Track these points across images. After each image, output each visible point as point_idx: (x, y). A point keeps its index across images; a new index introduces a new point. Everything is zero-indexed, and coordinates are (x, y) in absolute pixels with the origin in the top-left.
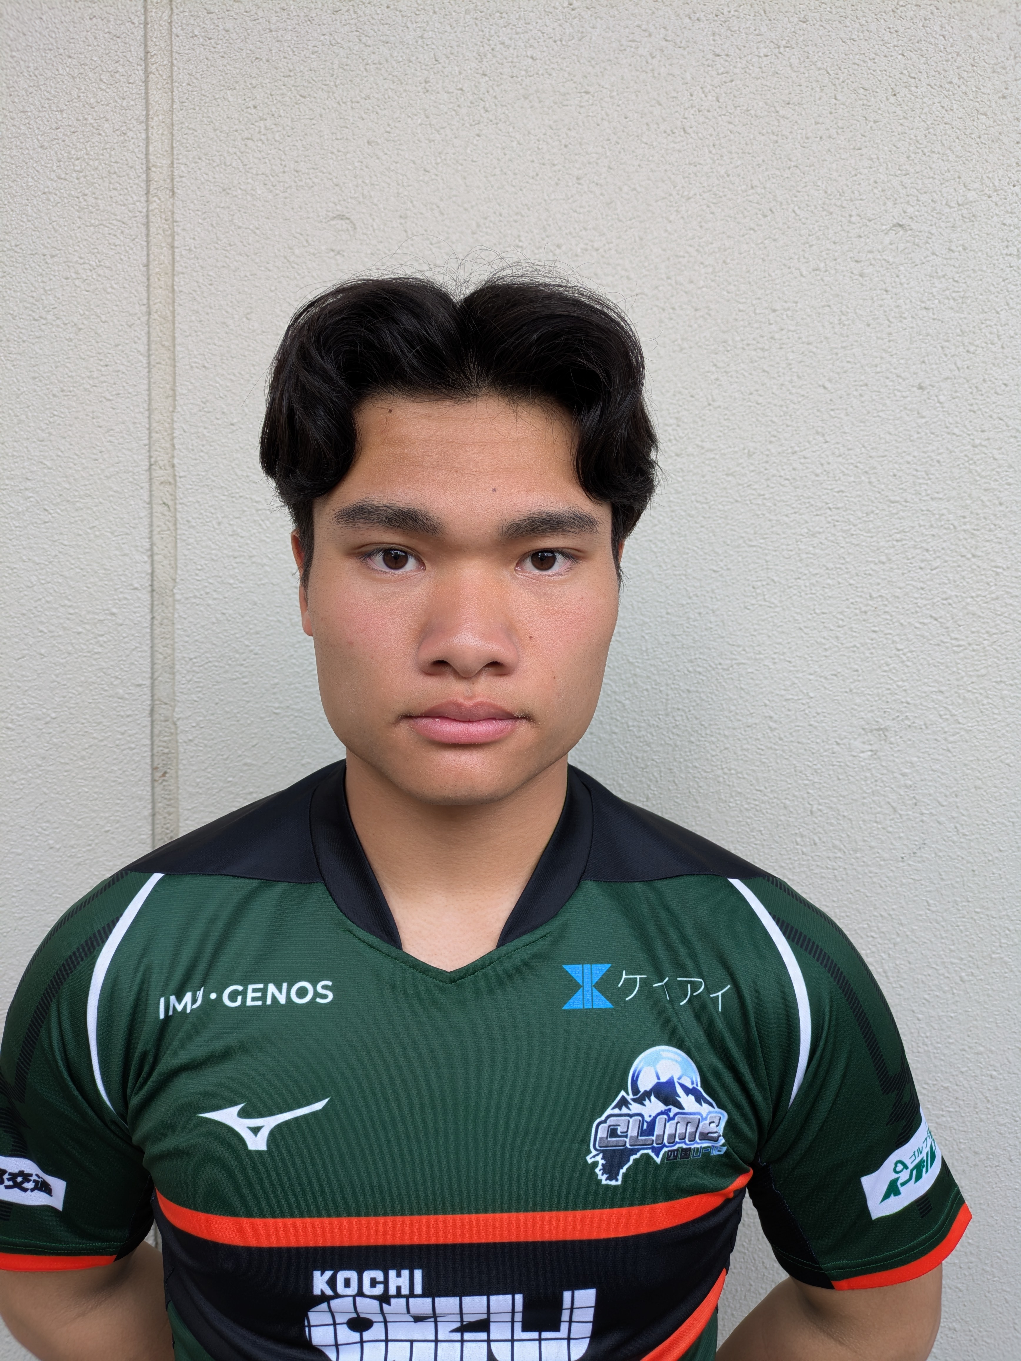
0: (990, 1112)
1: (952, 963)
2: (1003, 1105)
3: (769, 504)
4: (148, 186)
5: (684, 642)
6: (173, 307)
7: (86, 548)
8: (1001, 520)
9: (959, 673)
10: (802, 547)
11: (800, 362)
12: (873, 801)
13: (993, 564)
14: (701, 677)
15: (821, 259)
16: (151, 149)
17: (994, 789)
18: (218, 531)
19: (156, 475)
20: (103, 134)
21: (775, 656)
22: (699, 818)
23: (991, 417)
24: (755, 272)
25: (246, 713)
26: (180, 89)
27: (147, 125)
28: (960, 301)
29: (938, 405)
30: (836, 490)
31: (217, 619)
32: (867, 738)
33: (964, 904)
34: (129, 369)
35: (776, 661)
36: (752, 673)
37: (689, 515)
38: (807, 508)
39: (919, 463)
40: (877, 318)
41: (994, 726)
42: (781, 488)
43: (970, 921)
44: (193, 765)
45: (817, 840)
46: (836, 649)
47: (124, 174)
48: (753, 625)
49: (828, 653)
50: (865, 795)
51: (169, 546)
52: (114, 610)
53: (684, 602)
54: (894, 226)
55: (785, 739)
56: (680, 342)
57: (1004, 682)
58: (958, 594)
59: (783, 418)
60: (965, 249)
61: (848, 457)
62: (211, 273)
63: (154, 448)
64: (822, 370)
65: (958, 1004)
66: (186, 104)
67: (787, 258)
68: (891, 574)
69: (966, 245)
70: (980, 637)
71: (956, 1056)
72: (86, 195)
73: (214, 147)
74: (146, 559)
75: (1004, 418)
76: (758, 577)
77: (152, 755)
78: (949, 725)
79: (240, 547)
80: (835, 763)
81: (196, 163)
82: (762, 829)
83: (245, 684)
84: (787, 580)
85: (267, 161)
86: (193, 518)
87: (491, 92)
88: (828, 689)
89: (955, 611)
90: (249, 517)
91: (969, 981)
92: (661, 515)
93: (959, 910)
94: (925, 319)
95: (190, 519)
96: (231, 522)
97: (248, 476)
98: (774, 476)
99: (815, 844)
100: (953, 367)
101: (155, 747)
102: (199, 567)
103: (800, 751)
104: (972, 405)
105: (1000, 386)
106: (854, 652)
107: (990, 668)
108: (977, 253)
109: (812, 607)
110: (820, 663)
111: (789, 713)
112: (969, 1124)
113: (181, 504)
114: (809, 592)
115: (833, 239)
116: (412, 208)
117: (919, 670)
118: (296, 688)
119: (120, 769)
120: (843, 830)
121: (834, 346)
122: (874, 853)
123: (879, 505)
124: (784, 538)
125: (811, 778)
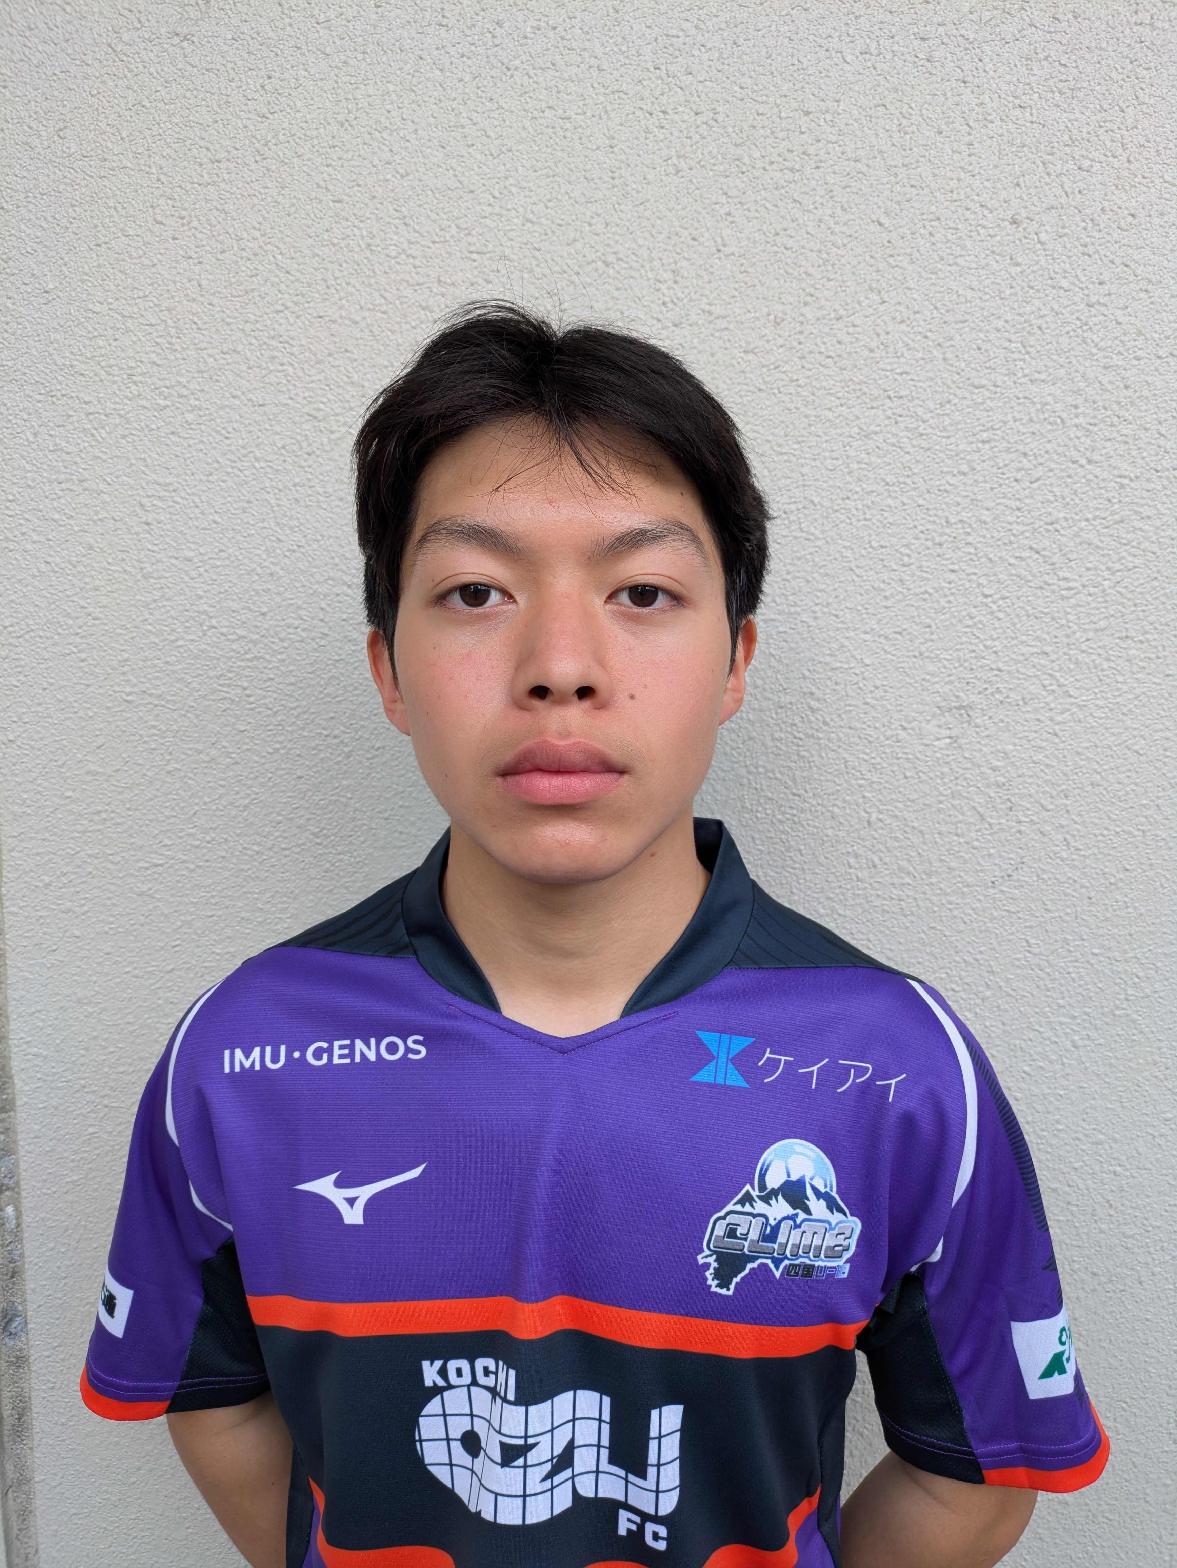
0: (1114, 1220)
1: (1061, 1024)
3: (805, 394)
8: (1127, 410)
9: (1069, 627)
10: (852, 453)
11: (845, 187)
12: (953, 806)
13: (1116, 472)
17: (1118, 787)
18: (33, 446)
21: (817, 608)
23: (1112, 262)
24: (780, 58)
25: (86, 702)
28: (1069, 93)
29: (1039, 246)
30: (898, 371)
31: (39, 571)
32: (943, 720)
33: (1077, 943)
35: (818, 615)
36: (785, 632)
38: (858, 397)
39: (1012, 331)
40: (953, 122)
41: (1118, 700)
42: (821, 369)
43: (1086, 965)
44: (16, 775)
45: (877, 861)
46: (901, 597)
48: (785, 566)
49: (889, 603)
50: (942, 798)
55: (832, 723)
56: (674, 160)
57: (1132, 638)
58: (1068, 516)
59: (823, 268)
60: (1075, 17)
61: (915, 323)
64: (876, 199)
65: (1070, 1077)
67: (824, 36)
70: (1099, 575)
71: (1068, 1148)
75: (1131, 264)
78: (1056, 698)
79: (66, 467)
80: (900, 755)
82: (802, 847)
83: (83, 660)
84: (831, 501)
88: (890, 653)
89: (1064, 539)
90: (76, 425)
91: (1085, 1046)
93: (1070, 951)
94: (1019, 122)
96: (53, 433)
97: (71, 366)
98: (811, 352)
99: (875, 867)
100: (1060, 191)
102: (11, 498)
103: (852, 739)
105: (1124, 218)
106: (925, 600)
107: (1111, 619)
108: (1093, 23)
109: (866, 539)
110: (879, 616)
111: (837, 687)
112: (1084, 1237)
114: (862, 517)
117: (1014, 624)
118: (155, 666)
120: (912, 846)
121: (893, 163)
122: (955, 877)
123: (958, 392)
124: (827, 441)
125: (868, 776)
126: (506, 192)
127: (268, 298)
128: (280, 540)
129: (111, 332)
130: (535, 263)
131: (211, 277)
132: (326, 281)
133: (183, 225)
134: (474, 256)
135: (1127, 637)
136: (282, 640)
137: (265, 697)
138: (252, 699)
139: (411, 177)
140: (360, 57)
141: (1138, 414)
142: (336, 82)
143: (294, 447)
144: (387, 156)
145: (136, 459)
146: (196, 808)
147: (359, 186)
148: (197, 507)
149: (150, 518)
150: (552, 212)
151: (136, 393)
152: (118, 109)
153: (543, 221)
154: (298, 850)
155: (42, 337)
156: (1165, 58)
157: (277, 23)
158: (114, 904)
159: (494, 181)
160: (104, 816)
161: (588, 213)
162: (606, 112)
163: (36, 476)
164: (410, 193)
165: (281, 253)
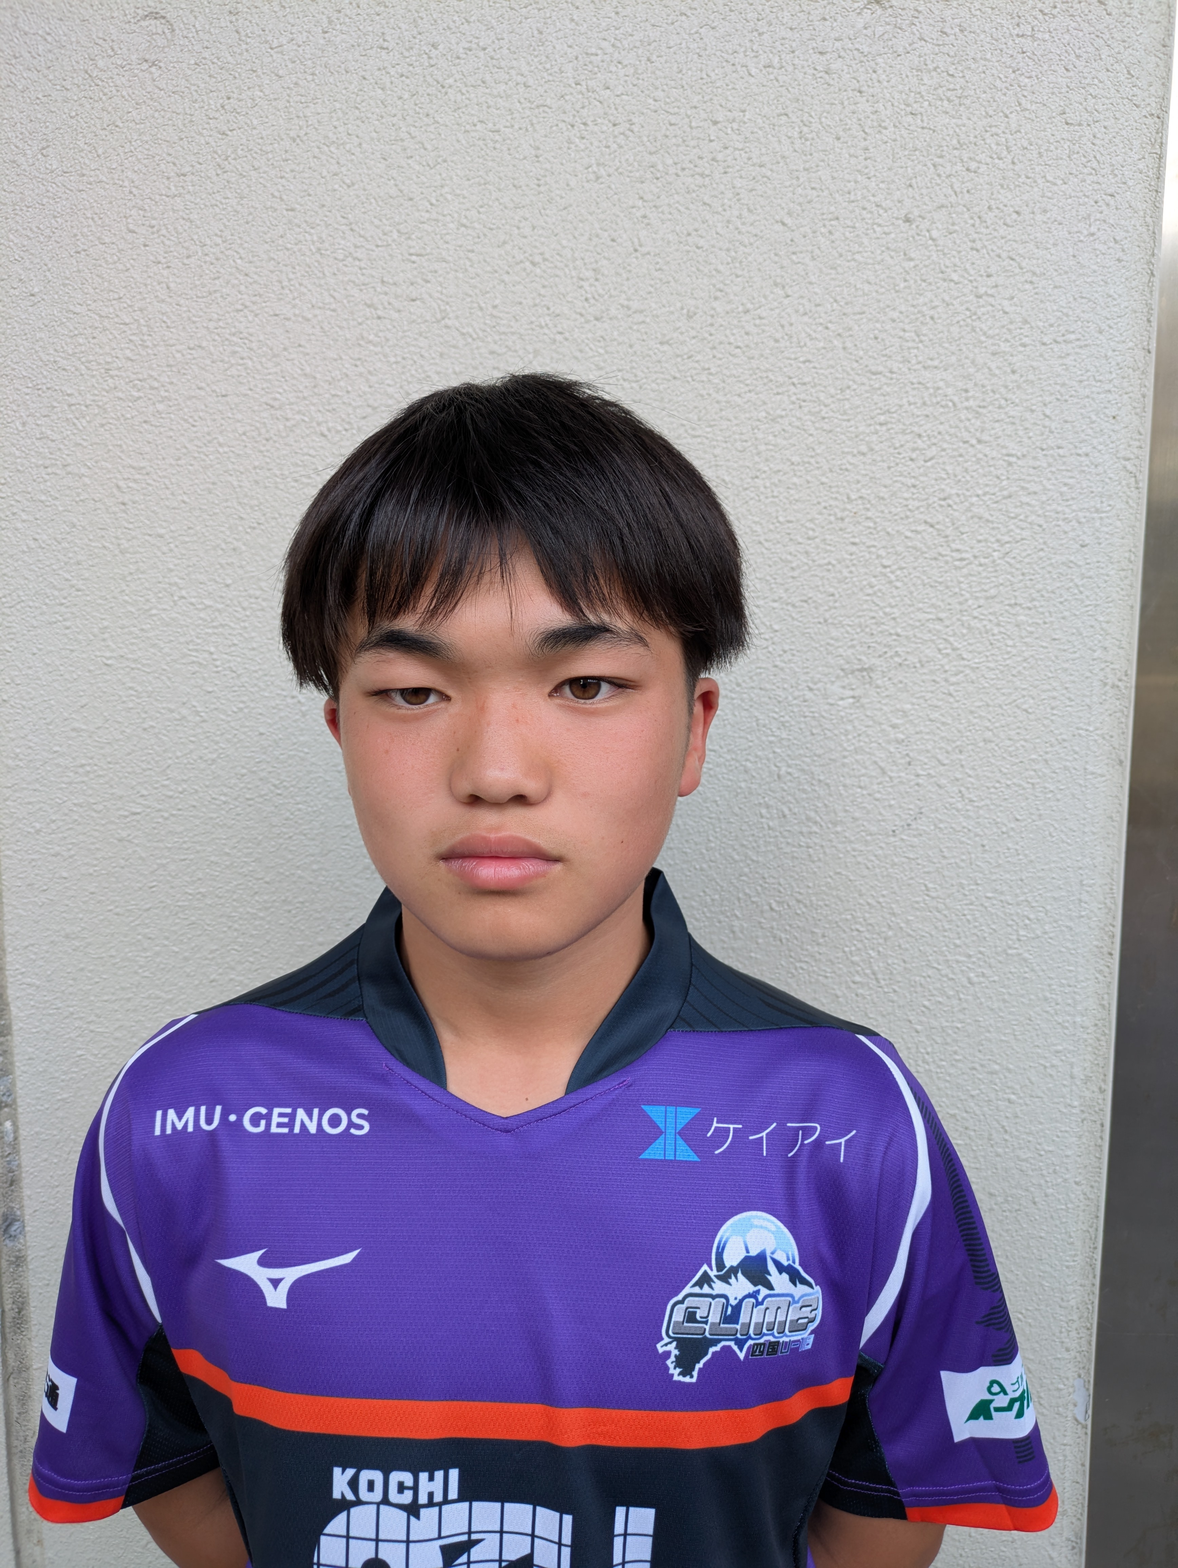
0: (1008, 1144)
1: (958, 962)
2: (1024, 1136)
3: (716, 381)
8: (1014, 393)
9: (962, 595)
10: (760, 435)
11: (752, 190)
12: (857, 761)
13: (1004, 451)
15: (775, 51)
17: (1009, 743)
18: (22, 434)
23: (999, 256)
24: (690, 73)
25: (71, 666)
28: (957, 101)
29: (930, 242)
30: (801, 359)
31: (28, 548)
32: (847, 681)
33: (972, 887)
38: (765, 384)
39: (907, 321)
40: (850, 129)
41: (1008, 662)
42: (731, 358)
43: (980, 908)
44: (9, 732)
45: (787, 812)
46: (806, 568)
49: (795, 574)
50: (846, 753)
55: (744, 685)
56: (595, 168)
57: (1020, 605)
58: (960, 492)
59: (732, 265)
60: (961, 31)
61: (816, 315)
64: (779, 201)
65: (966, 1011)
67: (730, 52)
68: (874, 468)
69: (965, 25)
70: (989, 547)
71: (966, 1077)
75: (1017, 258)
78: (950, 661)
79: (52, 454)
80: (807, 714)
83: (67, 628)
84: (741, 479)
88: (796, 620)
89: (956, 514)
90: (60, 415)
91: (980, 983)
93: (965, 895)
94: (912, 128)
96: (39, 422)
97: (55, 362)
99: (784, 816)
100: (950, 191)
103: (763, 699)
105: (1010, 216)
106: (829, 570)
107: (1001, 588)
109: (774, 514)
110: (787, 586)
112: (982, 1160)
114: (770, 495)
117: (911, 593)
118: (131, 633)
120: (819, 798)
121: (795, 168)
122: (858, 826)
123: (857, 378)
124: (737, 425)
125: (778, 733)
126: (441, 199)
127: (229, 299)
128: (242, 518)
129: (90, 330)
130: (468, 263)
131: (178, 280)
132: (280, 282)
133: (153, 233)
134: (414, 258)
135: (1016, 604)
136: (244, 609)
137: (229, 661)
138: (218, 663)
139: (356, 187)
140: (310, 78)
141: (1024, 397)
142: (288, 102)
143: (254, 434)
144: (335, 168)
145: (114, 446)
146: (170, 762)
147: (310, 195)
148: (168, 488)
149: (126, 498)
150: (484, 217)
151: (112, 385)
152: (94, 129)
153: (476, 225)
154: (261, 800)
155: (29, 336)
156: (1045, 67)
157: (235, 49)
158: (98, 849)
159: (431, 190)
160: (88, 768)
161: (517, 218)
162: (532, 125)
163: (25, 461)
164: (356, 201)
165: (241, 258)
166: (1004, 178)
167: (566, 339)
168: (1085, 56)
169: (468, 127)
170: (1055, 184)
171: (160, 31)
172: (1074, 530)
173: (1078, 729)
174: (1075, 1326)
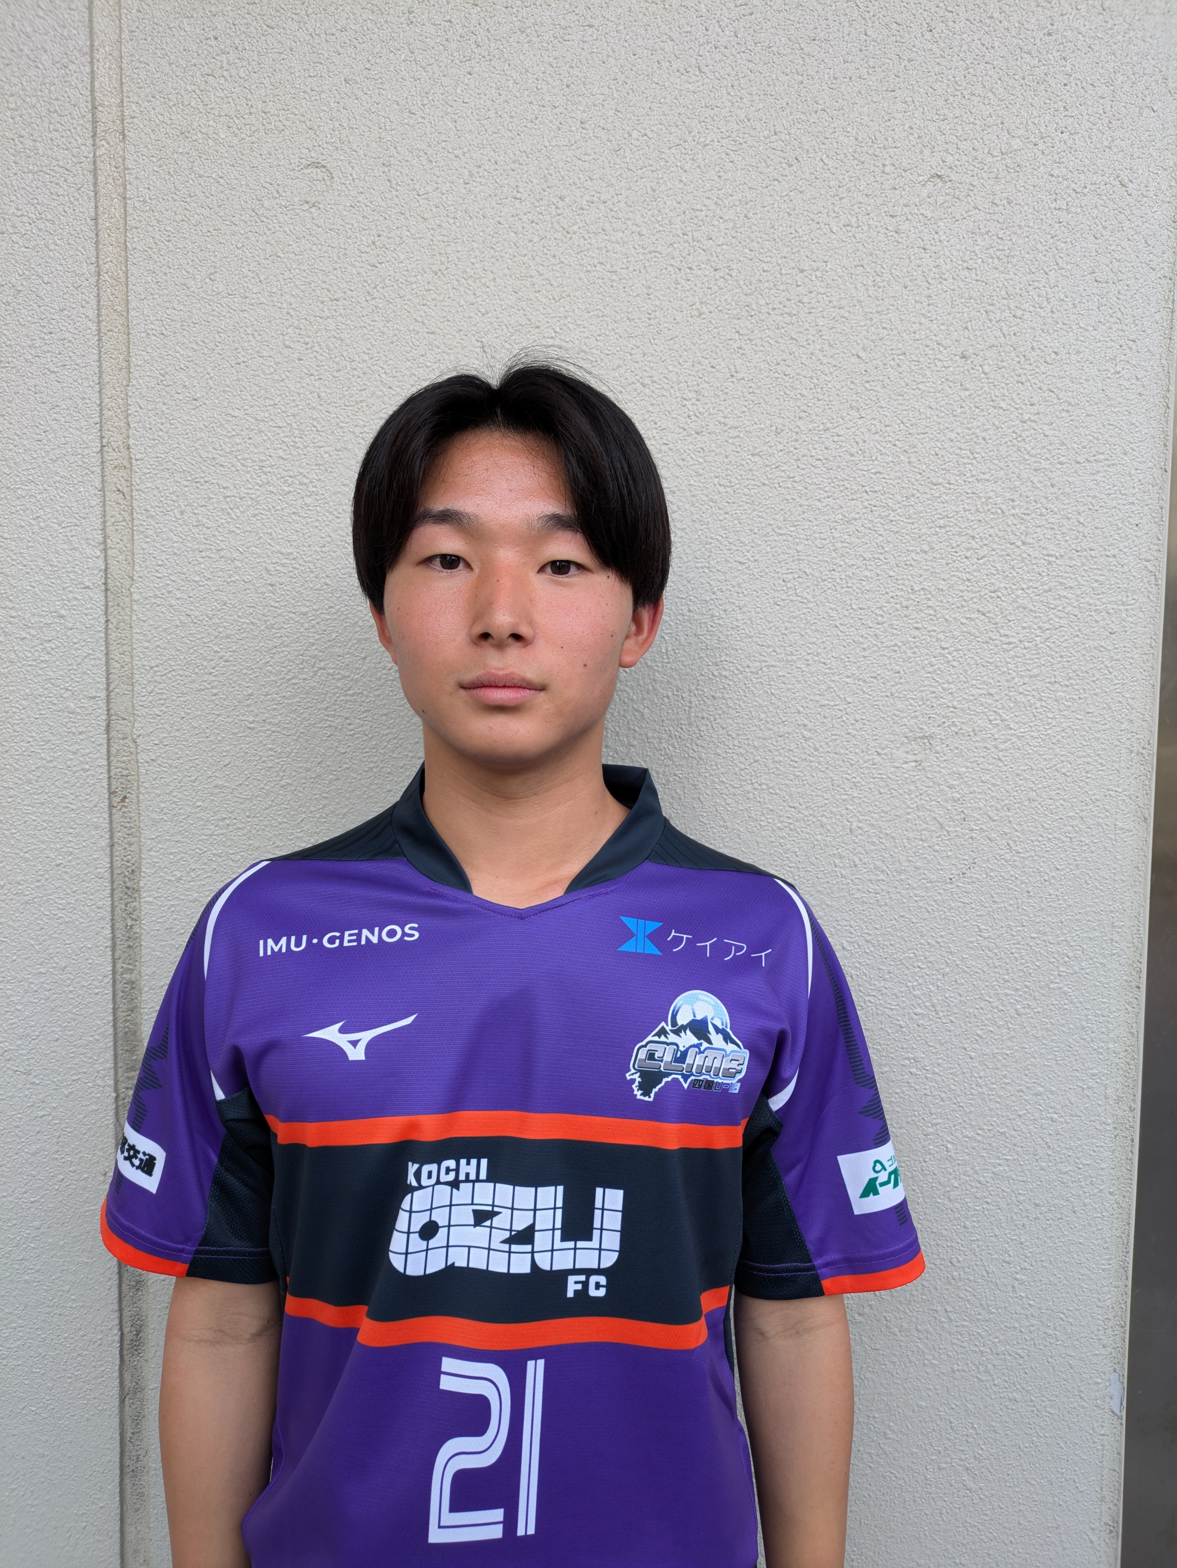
0: (1052, 1159)
1: (1007, 995)
2: (1065, 1151)
3: (800, 488)
4: (94, 128)
5: (708, 642)
6: (126, 267)
7: (29, 541)
8: (1053, 503)
9: (1009, 674)
10: (837, 535)
11: (832, 328)
12: (919, 817)
13: (1045, 552)
14: (728, 682)
15: (853, 213)
16: (97, 85)
17: (1050, 802)
18: (180, 522)
19: (109, 458)
20: (41, 67)
21: (809, 657)
22: (728, 840)
23: (1041, 389)
24: (781, 228)
25: (216, 728)
26: (129, 17)
27: (92, 58)
28: (1005, 260)
29: (983, 375)
30: (873, 471)
31: (181, 622)
32: (910, 747)
33: (1019, 929)
34: (76, 336)
35: (810, 662)
36: (784, 676)
37: (712, 500)
38: (841, 491)
39: (962, 441)
40: (915, 280)
41: (1049, 732)
42: (812, 469)
43: (1026, 947)
44: (156, 788)
45: (857, 861)
46: (876, 648)
47: (67, 113)
48: (783, 623)
49: (866, 654)
50: (910, 810)
51: (125, 538)
52: (63, 612)
53: (708, 599)
54: (932, 177)
55: (821, 749)
56: (698, 305)
57: (1059, 683)
58: (1008, 586)
59: (814, 390)
60: (1009, 203)
61: (886, 434)
62: (169, 228)
63: (106, 428)
64: (855, 338)
65: (1014, 1040)
66: (136, 34)
67: (815, 212)
68: (935, 565)
69: (1011, 198)
70: (1033, 633)
72: (22, 137)
73: (170, 84)
74: (99, 553)
75: (1055, 391)
76: (788, 569)
77: (109, 778)
78: (999, 731)
79: (206, 539)
80: (876, 775)
81: (148, 101)
84: (821, 572)
85: (231, 100)
86: (152, 507)
87: (483, 24)
88: (867, 693)
89: (1004, 604)
90: (216, 505)
91: (1026, 1014)
92: (680, 500)
93: (1013, 936)
94: (967, 280)
95: (148, 507)
96: (196, 511)
97: (213, 458)
98: (804, 456)
99: (856, 866)
100: (999, 334)
101: (112, 768)
102: (160, 563)
103: (837, 762)
104: (1019, 376)
105: (1049, 355)
106: (895, 651)
107: (1043, 668)
108: (1023, 207)
109: (849, 602)
110: (859, 664)
111: (825, 721)
113: (137, 490)
114: (845, 585)
115: (866, 192)
116: (396, 155)
117: (966, 671)
118: (274, 700)
119: (72, 794)
120: (886, 850)
121: (869, 310)
122: (920, 874)
123: (920, 488)
124: (817, 525)
125: (850, 792)
126: (565, 328)
127: (374, 408)
129: (247, 432)
131: (328, 391)
133: (307, 349)
135: (1055, 682)
139: (490, 315)
140: (451, 221)
141: (1062, 507)
142: (432, 240)
144: (471, 298)
145: (264, 534)
146: (304, 816)
147: (448, 321)
148: (312, 572)
149: (274, 580)
150: (601, 344)
151: (265, 481)
152: (257, 258)
153: (594, 351)
155: (190, 435)
156: (1078, 235)
157: (386, 195)
159: (555, 320)
160: (228, 822)
161: (630, 346)
162: (645, 267)
163: (181, 546)
164: (489, 327)
165: (385, 373)
166: (1045, 324)
167: (671, 450)
168: (1110, 227)
169: (589, 268)
170: (1087, 330)
171: (320, 177)
172: (1104, 619)
173: (1108, 790)
174: (1111, 1324)
